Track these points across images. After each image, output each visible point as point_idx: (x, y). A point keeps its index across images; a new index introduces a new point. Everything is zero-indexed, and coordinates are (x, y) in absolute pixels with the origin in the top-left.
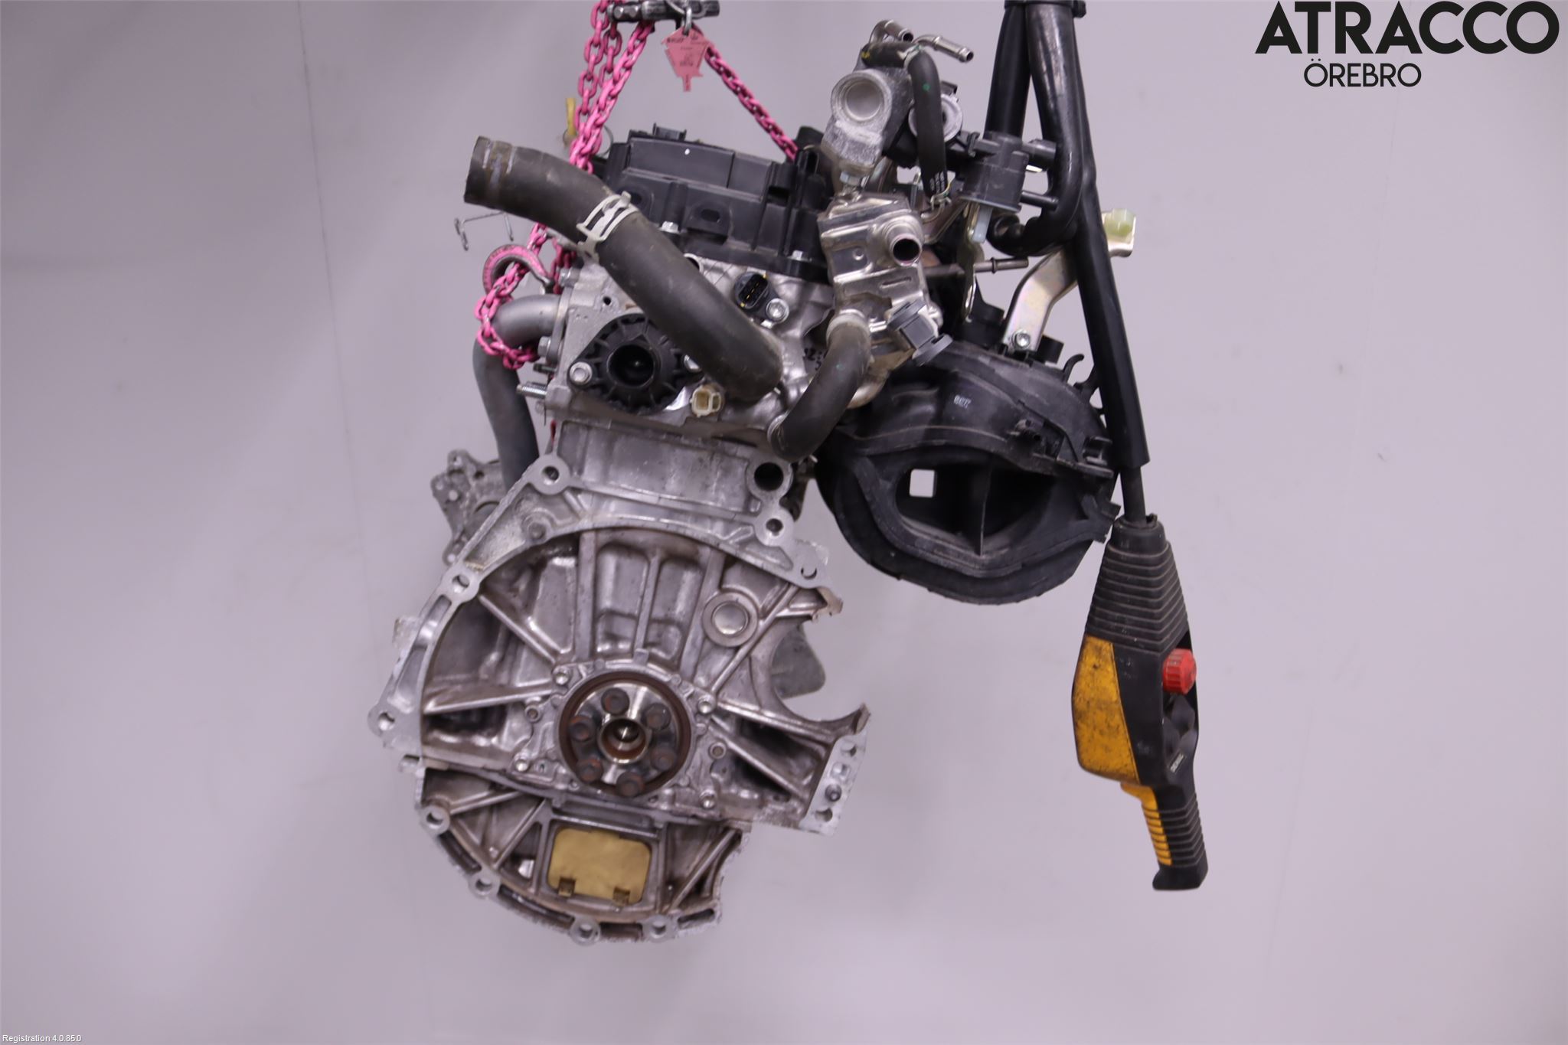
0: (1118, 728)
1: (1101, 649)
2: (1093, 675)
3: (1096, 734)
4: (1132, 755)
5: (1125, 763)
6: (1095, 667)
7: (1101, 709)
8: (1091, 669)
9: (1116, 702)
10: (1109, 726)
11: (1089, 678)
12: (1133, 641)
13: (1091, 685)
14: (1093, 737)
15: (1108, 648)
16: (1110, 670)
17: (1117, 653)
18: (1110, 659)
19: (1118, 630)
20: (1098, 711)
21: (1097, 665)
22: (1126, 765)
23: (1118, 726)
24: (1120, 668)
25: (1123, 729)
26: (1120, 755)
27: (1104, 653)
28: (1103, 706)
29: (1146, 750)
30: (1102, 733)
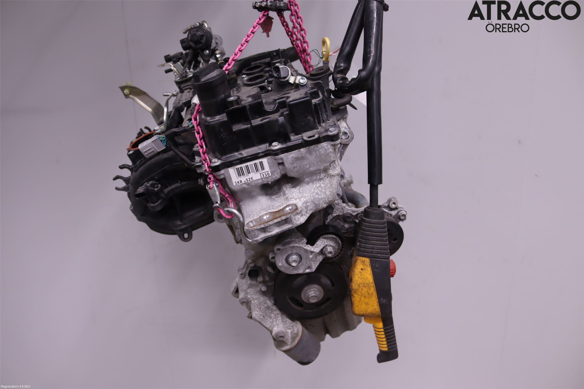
0: (372, 294)
1: (364, 261)
2: (361, 273)
3: (362, 298)
4: (378, 305)
5: (375, 308)
6: (362, 269)
7: (365, 287)
8: (360, 270)
9: (372, 283)
10: (369, 294)
11: (359, 275)
12: (378, 256)
13: (360, 277)
14: (361, 300)
15: (368, 260)
16: (369, 269)
17: (371, 262)
18: (369, 265)
19: (372, 252)
20: (364, 288)
21: (363, 268)
22: (375, 309)
23: (373, 293)
24: (373, 268)
25: (375, 294)
26: (373, 305)
27: (366, 263)
28: (366, 285)
29: (384, 301)
30: (365, 297)
